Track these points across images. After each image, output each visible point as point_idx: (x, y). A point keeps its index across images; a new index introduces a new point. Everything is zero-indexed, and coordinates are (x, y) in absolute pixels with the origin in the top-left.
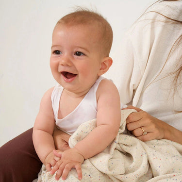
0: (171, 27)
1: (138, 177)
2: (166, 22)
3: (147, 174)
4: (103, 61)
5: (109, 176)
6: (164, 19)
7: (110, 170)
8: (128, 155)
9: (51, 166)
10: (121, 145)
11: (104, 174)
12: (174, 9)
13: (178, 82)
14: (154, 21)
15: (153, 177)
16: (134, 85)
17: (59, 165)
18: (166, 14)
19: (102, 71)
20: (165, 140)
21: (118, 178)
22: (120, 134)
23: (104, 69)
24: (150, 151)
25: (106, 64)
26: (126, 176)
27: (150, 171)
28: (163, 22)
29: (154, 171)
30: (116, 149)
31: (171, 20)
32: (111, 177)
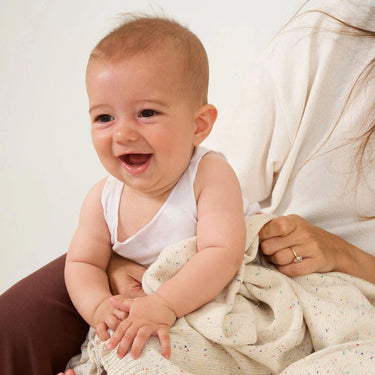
0: (351, 42)
1: (283, 350)
2: (341, 32)
3: (302, 345)
4: (198, 114)
5: (226, 348)
6: (337, 26)
7: (227, 337)
8: (263, 306)
9: (107, 328)
10: (249, 286)
11: (215, 344)
12: (358, 6)
13: (366, 157)
14: (316, 31)
15: (313, 351)
16: (274, 163)
17: (123, 329)
18: (342, 15)
19: (199, 134)
20: (339, 274)
21: (243, 352)
22: (247, 264)
23: (202, 131)
24: (308, 299)
25: (204, 120)
26: (259, 348)
27: (308, 340)
28: (335, 32)
29: (315, 341)
30: (238, 294)
31: (351, 30)
32: (228, 351)
